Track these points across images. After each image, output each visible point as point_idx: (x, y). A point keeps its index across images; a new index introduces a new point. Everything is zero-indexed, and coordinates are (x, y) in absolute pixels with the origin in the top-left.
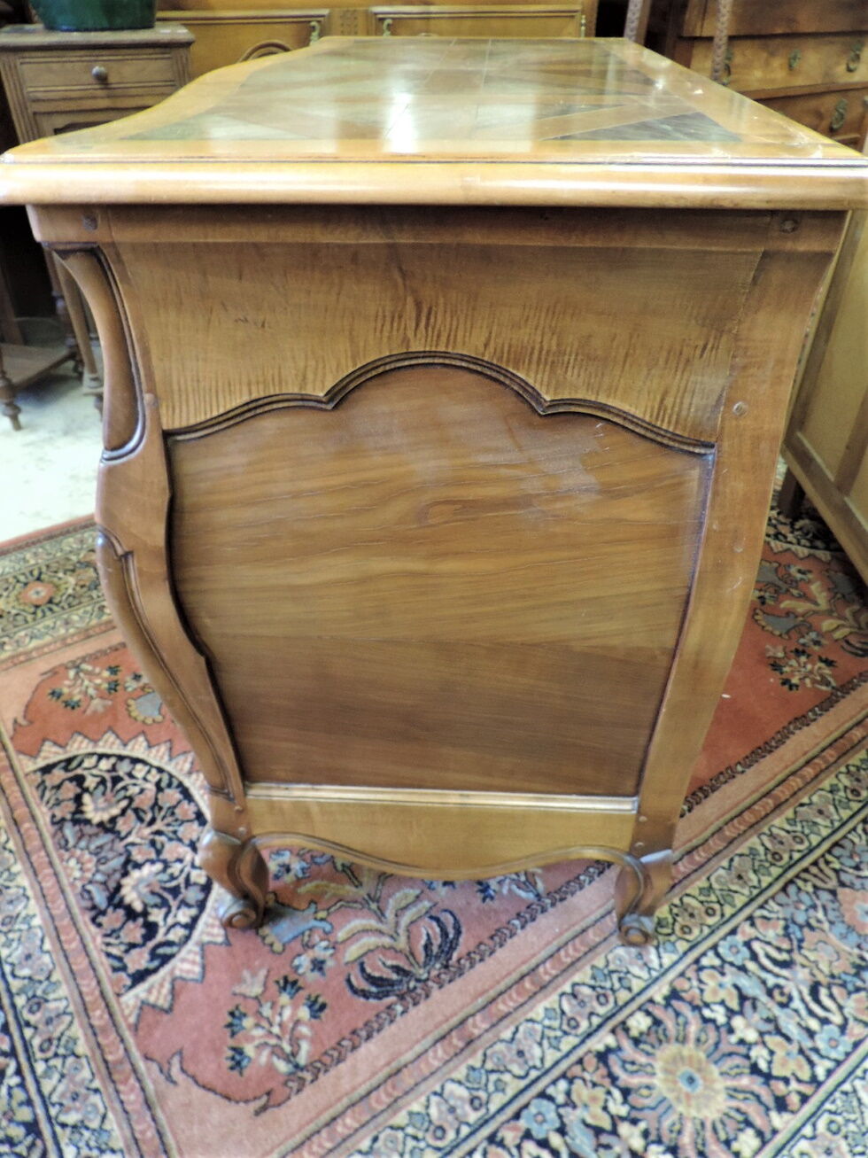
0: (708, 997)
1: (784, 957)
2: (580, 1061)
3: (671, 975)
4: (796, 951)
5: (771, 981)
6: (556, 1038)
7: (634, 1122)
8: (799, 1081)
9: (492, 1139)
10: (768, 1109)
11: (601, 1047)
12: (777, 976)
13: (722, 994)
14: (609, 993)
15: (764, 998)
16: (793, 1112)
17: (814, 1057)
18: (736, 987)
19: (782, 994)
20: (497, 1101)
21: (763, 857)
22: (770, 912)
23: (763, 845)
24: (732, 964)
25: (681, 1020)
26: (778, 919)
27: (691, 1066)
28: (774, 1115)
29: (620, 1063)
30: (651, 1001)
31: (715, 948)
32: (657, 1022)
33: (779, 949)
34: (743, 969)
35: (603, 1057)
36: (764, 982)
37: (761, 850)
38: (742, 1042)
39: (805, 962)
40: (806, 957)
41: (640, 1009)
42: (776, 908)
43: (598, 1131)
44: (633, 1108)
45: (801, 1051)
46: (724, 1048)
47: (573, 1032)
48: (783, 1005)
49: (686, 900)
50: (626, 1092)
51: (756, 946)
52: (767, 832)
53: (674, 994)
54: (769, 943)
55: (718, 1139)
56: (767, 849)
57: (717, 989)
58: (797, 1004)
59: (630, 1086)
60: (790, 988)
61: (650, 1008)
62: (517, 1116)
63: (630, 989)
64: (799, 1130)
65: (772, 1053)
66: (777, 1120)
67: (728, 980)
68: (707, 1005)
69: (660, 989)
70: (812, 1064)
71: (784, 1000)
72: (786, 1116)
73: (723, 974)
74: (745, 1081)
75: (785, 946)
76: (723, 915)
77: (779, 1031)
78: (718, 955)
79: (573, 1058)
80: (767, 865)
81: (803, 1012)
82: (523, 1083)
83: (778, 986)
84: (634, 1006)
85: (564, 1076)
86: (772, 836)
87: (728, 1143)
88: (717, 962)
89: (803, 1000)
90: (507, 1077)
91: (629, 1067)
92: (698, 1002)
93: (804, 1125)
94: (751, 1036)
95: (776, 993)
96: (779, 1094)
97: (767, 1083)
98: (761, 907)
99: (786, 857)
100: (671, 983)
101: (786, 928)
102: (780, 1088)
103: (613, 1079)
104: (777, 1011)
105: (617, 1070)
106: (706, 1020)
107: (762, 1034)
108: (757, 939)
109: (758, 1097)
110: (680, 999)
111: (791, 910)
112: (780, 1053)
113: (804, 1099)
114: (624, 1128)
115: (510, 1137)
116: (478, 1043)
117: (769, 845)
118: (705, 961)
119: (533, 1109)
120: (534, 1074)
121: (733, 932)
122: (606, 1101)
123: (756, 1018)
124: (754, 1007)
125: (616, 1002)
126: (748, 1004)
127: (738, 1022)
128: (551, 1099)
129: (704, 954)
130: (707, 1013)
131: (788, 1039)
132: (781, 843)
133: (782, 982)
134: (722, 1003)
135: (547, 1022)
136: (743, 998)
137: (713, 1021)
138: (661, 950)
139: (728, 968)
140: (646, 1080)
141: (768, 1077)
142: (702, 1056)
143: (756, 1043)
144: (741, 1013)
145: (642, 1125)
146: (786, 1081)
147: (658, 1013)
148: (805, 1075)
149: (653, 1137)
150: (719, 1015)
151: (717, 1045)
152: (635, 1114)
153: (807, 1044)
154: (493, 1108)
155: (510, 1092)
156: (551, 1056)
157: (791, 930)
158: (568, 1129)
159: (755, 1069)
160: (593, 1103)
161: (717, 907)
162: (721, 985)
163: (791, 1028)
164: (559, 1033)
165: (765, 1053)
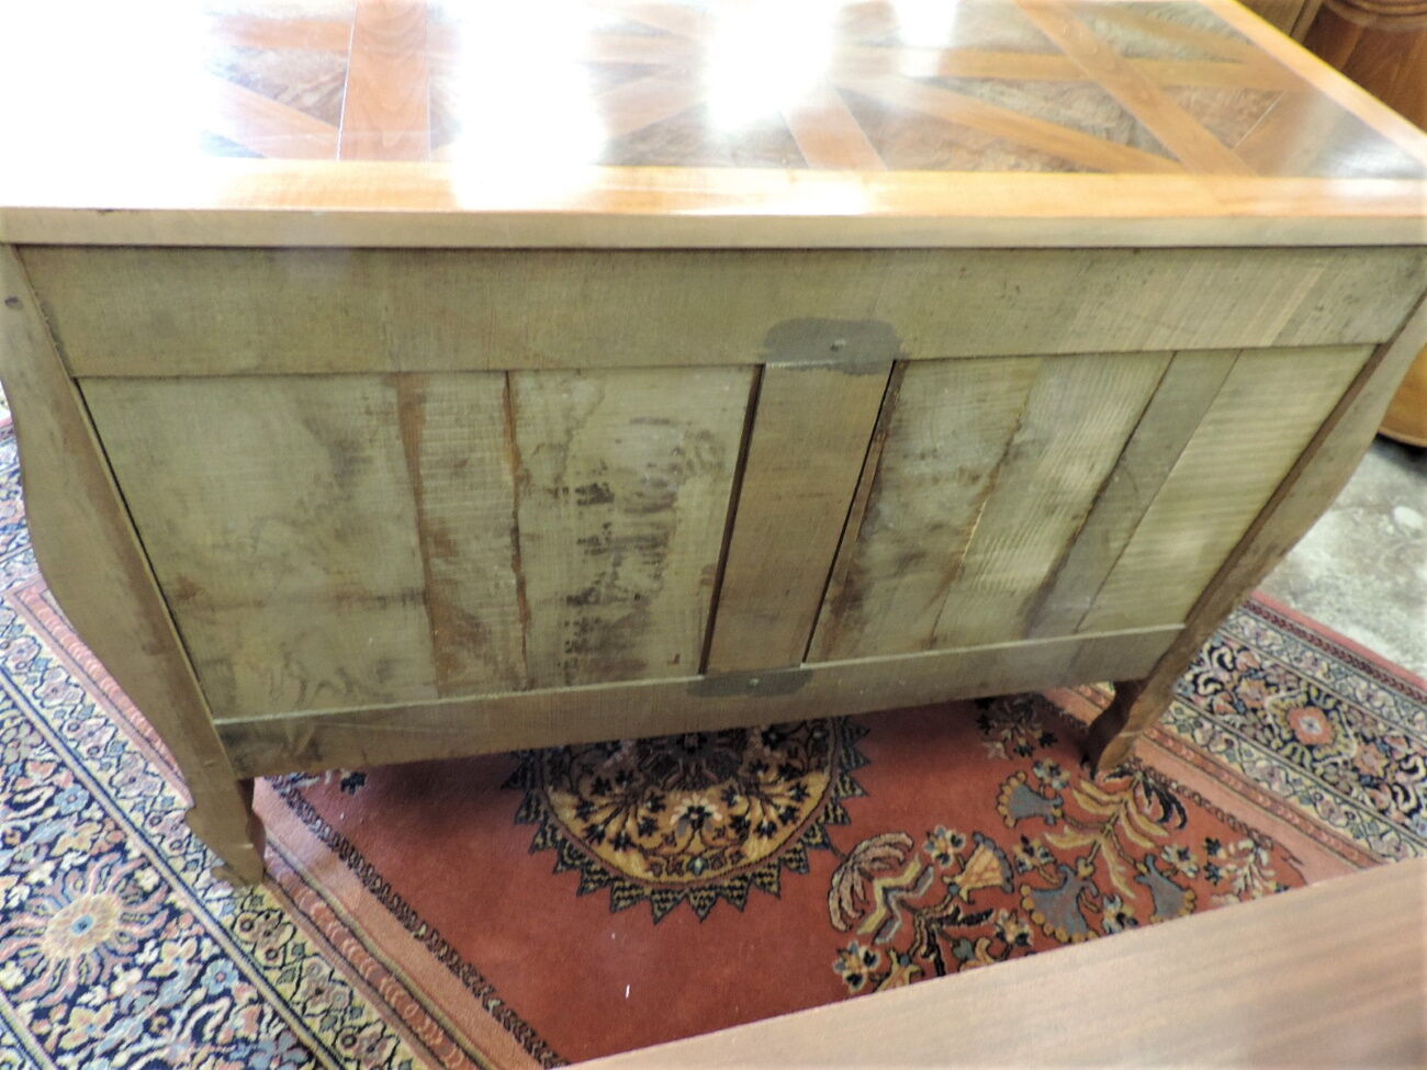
0: (167, 947)
1: (208, 1034)
2: (117, 828)
3: (197, 911)
4: (213, 1049)
5: (179, 1016)
6: (144, 808)
7: (53, 875)
8: (61, 1035)
9: (62, 764)
10: (40, 999)
11: (129, 845)
12: (184, 1023)
13: (167, 960)
14: (183, 851)
15: (157, 1005)
16: (30, 1025)
17: (83, 1055)
18: (174, 974)
19: (161, 1027)
20: (92, 766)
21: (347, 1023)
22: (269, 1025)
23: (367, 1025)
24: (202, 972)
25: (146, 919)
26: (259, 1033)
27: (98, 927)
28: (33, 1005)
29: (110, 863)
30: (170, 890)
31: (223, 955)
32: (146, 896)
33: (218, 1029)
34: (196, 984)
35: (120, 848)
36: (177, 1007)
37: (361, 1021)
38: (113, 978)
39: (198, 1059)
40: (205, 1060)
41: (162, 879)
42: (274, 1032)
43: (51, 845)
44: (66, 874)
45: (92, 1040)
46: (110, 960)
47: (148, 821)
48: (147, 1025)
49: (289, 930)
50: (82, 868)
51: (224, 1003)
52: (387, 1032)
53: (174, 913)
54: (226, 1017)
55: (21, 949)
56: (361, 1029)
57: (175, 956)
58: (147, 1042)
59: (87, 873)
60: (168, 1036)
61: (164, 888)
62: (76, 781)
63: (185, 869)
64: (11, 1030)
65: (97, 1008)
66: (27, 1008)
67: (183, 967)
68: (158, 945)
69: (183, 899)
70: (77, 1050)
71: (154, 1028)
72: (28, 1018)
73: (190, 961)
74: (72, 978)
75: (221, 1037)
76: (266, 968)
77: (118, 1017)
78: (214, 958)
79: (122, 823)
80: (338, 1027)
81: (136, 1049)
82: (105, 785)
83: (171, 1023)
84: (166, 873)
85: (106, 815)
86: (382, 1038)
87: (15, 957)
88: (205, 956)
89: (151, 1050)
90: (113, 771)
91: (106, 870)
92: (163, 936)
93: (15, 1036)
94: (118, 989)
95: (163, 1020)
96: (52, 1013)
97: (65, 1000)
98: (275, 1014)
99: (350, 1053)
100: (188, 910)
101: (245, 1041)
102: (58, 1014)
103: (97, 857)
104: (142, 1017)
105: (103, 861)
106: (142, 943)
107: (118, 999)
108: (233, 1005)
109: (53, 990)
110: (169, 919)
111: (271, 1050)
112: (95, 1017)
113: (42, 1039)
114: (49, 866)
115: (62, 778)
116: (147, 747)
117: (367, 1032)
118: (206, 943)
119: (81, 793)
120: (112, 792)
121: (243, 978)
122: (77, 851)
123: (137, 994)
124: (148, 993)
125: (172, 857)
126: (153, 986)
127: (136, 974)
128: (88, 806)
129: (215, 942)
130: (151, 944)
131: (107, 1028)
132: (371, 1049)
133: (177, 1027)
134: (158, 960)
135: (160, 799)
136: (160, 981)
137: (141, 950)
138: (227, 901)
139: (197, 968)
140: (90, 885)
141: (71, 1002)
142: (105, 938)
143: (109, 992)
144: (144, 978)
145: (49, 882)
146: (64, 1021)
147: (157, 896)
148: (67, 1043)
149: (36, 890)
150: (146, 957)
151: (114, 952)
152: (60, 875)
153: (99, 1049)
154: (88, 764)
155: (100, 776)
156: (126, 805)
157: (242, 1046)
158: (58, 820)
159: (82, 989)
160: (75, 841)
161: (279, 962)
162: (177, 959)
163: (120, 1031)
164: (147, 810)
165: (98, 1001)
